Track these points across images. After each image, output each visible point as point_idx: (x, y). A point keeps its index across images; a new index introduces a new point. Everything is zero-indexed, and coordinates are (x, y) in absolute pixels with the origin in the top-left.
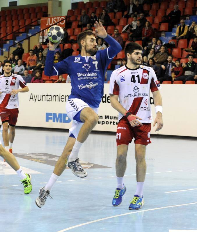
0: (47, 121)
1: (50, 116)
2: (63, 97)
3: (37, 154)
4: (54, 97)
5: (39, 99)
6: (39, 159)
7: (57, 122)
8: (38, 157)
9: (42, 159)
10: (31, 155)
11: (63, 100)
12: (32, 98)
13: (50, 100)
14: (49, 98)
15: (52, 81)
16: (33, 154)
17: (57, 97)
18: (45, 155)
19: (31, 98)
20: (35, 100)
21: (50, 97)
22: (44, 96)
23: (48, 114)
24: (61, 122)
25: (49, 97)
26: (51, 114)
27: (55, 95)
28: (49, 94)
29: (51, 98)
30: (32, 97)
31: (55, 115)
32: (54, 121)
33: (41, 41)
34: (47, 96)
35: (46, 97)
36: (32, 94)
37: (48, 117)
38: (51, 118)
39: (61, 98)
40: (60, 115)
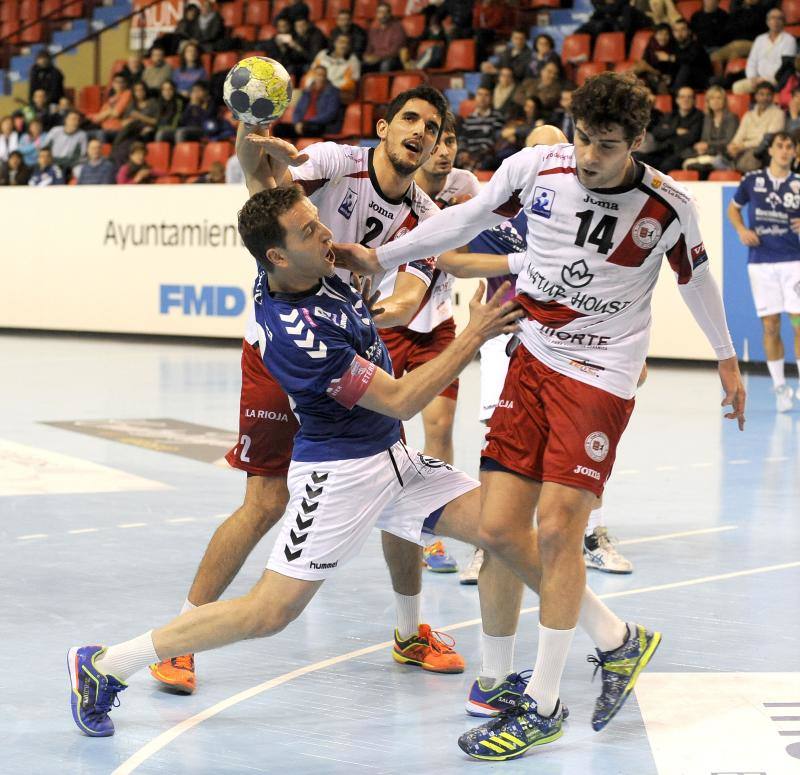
0: (164, 309)
1: (173, 296)
2: (215, 231)
3: (145, 423)
4: (188, 231)
5: (137, 238)
6: (151, 439)
7: (198, 312)
8: (150, 433)
9: (165, 439)
10: (124, 428)
11: (215, 240)
12: (114, 236)
13: (173, 240)
14: (171, 234)
15: (177, 179)
16: (133, 423)
17: (196, 231)
18: (172, 424)
19: (108, 236)
20: (124, 241)
21: (173, 231)
22: (152, 231)
23: (166, 290)
24: (210, 312)
25: (169, 233)
26: (175, 289)
27: (189, 227)
28: (168, 223)
29: (176, 235)
30: (111, 233)
31: (189, 291)
32: (187, 311)
33: (136, 44)
34: (163, 227)
35: (160, 230)
36: (111, 223)
37: (168, 297)
38: (176, 303)
39: (211, 235)
40: (207, 291)
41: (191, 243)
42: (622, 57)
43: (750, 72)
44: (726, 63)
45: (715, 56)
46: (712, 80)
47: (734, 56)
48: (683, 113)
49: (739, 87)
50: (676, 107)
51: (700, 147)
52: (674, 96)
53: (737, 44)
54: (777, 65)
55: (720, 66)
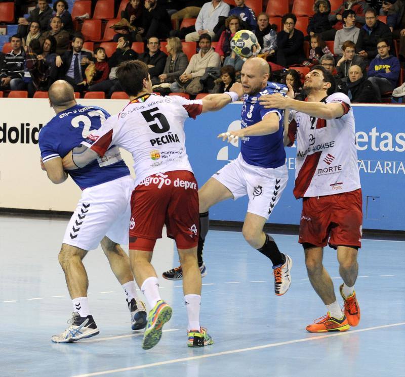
42: (113, 17)
43: (198, 27)
44: (181, 21)
45: (174, 17)
46: (171, 32)
47: (187, 16)
48: (151, 54)
49: (189, 37)
50: (147, 50)
51: (163, 76)
52: (146, 42)
53: (189, 9)
54: (216, 23)
55: (177, 23)
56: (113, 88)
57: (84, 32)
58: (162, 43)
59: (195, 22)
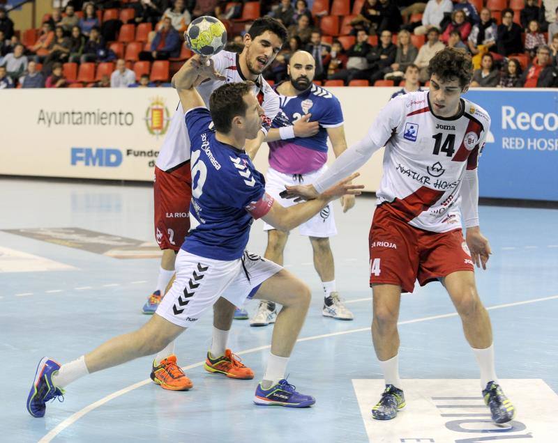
0: (74, 163)
1: (79, 155)
2: (104, 116)
3: (62, 230)
4: (88, 116)
5: (58, 121)
6: (67, 240)
7: (94, 164)
8: (65, 236)
9: (73, 240)
10: (49, 233)
11: (104, 121)
12: (43, 119)
13: (79, 121)
14: (77, 118)
15: (81, 85)
16: (54, 230)
17: (92, 116)
18: (78, 231)
19: (40, 119)
20: (50, 121)
21: (79, 116)
22: (66, 116)
23: (75, 151)
24: (101, 164)
25: (76, 117)
26: (80, 150)
27: (89, 113)
28: (76, 111)
29: (81, 118)
30: (42, 117)
31: (89, 151)
32: (87, 164)
33: (57, 4)
34: (73, 113)
35: (71, 115)
36: (42, 111)
37: (76, 155)
38: (81, 159)
39: (102, 118)
40: (99, 152)
41: (90, 123)
42: (348, 12)
43: (424, 22)
44: (410, 16)
45: (404, 12)
46: (402, 26)
47: (415, 12)
48: (384, 46)
49: (418, 30)
50: (380, 42)
51: (395, 66)
52: (379, 36)
53: (417, 5)
54: (441, 18)
55: (406, 18)
56: (350, 77)
57: (323, 27)
58: (394, 37)
59: (421, 17)
